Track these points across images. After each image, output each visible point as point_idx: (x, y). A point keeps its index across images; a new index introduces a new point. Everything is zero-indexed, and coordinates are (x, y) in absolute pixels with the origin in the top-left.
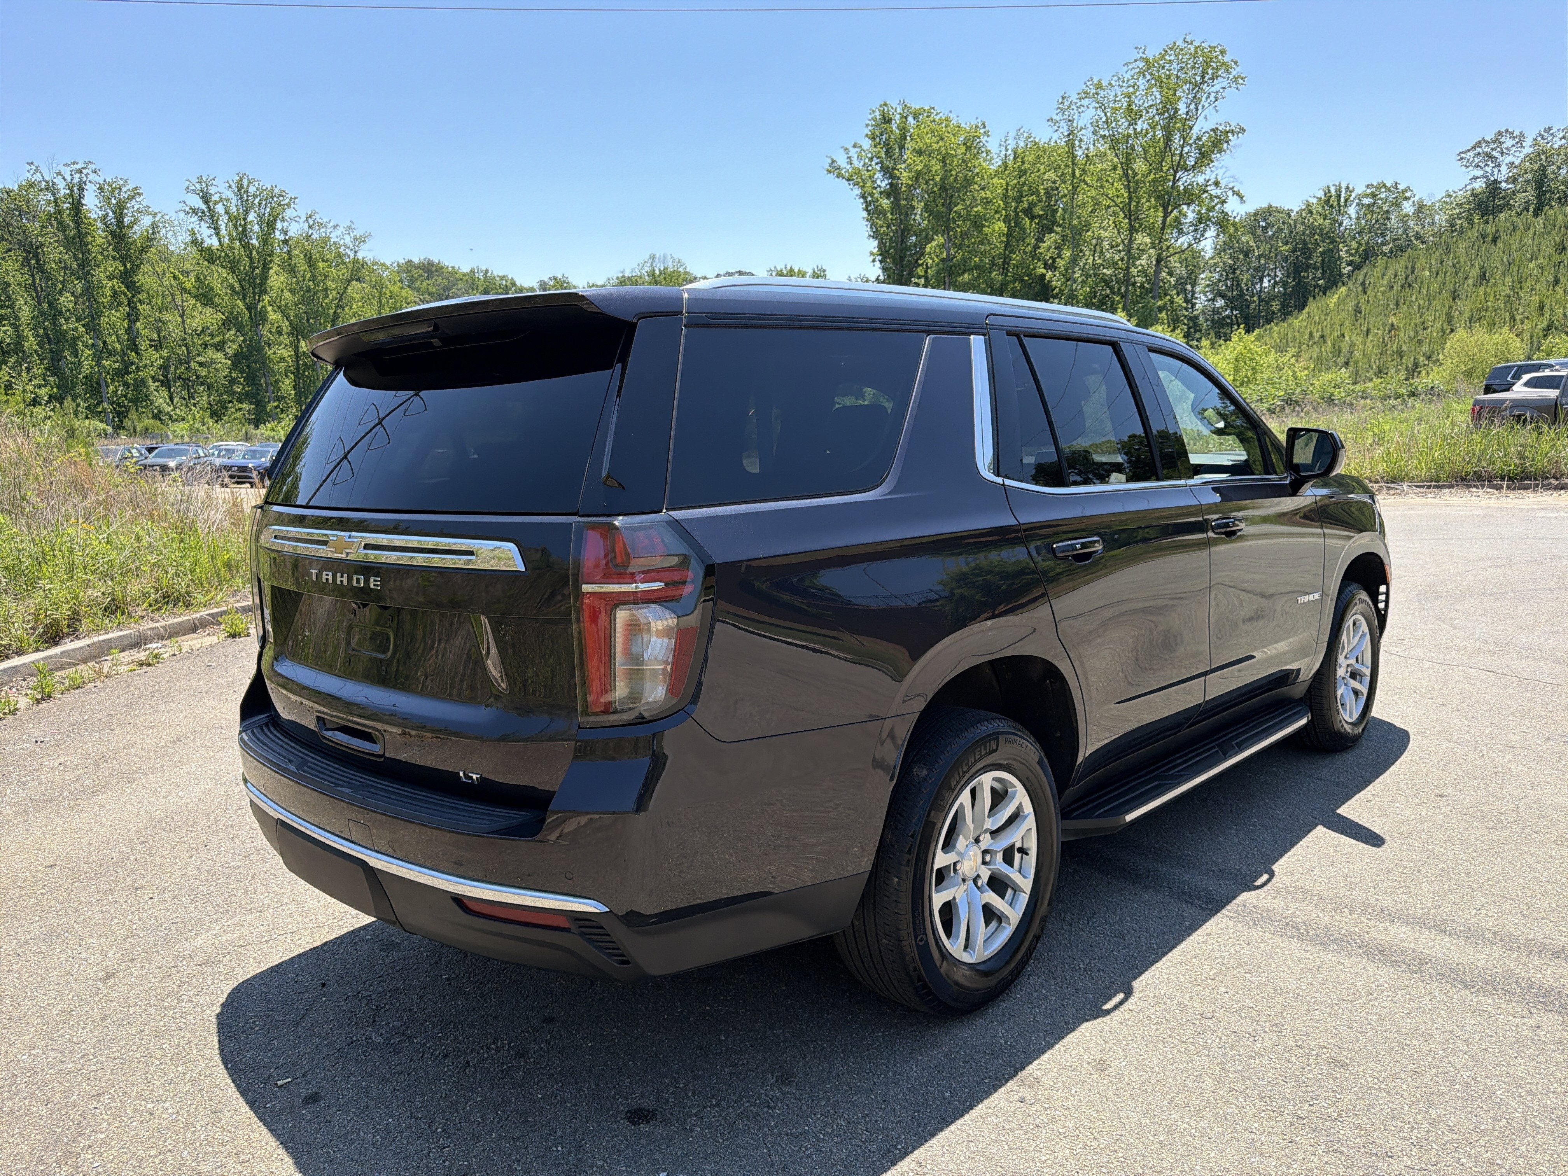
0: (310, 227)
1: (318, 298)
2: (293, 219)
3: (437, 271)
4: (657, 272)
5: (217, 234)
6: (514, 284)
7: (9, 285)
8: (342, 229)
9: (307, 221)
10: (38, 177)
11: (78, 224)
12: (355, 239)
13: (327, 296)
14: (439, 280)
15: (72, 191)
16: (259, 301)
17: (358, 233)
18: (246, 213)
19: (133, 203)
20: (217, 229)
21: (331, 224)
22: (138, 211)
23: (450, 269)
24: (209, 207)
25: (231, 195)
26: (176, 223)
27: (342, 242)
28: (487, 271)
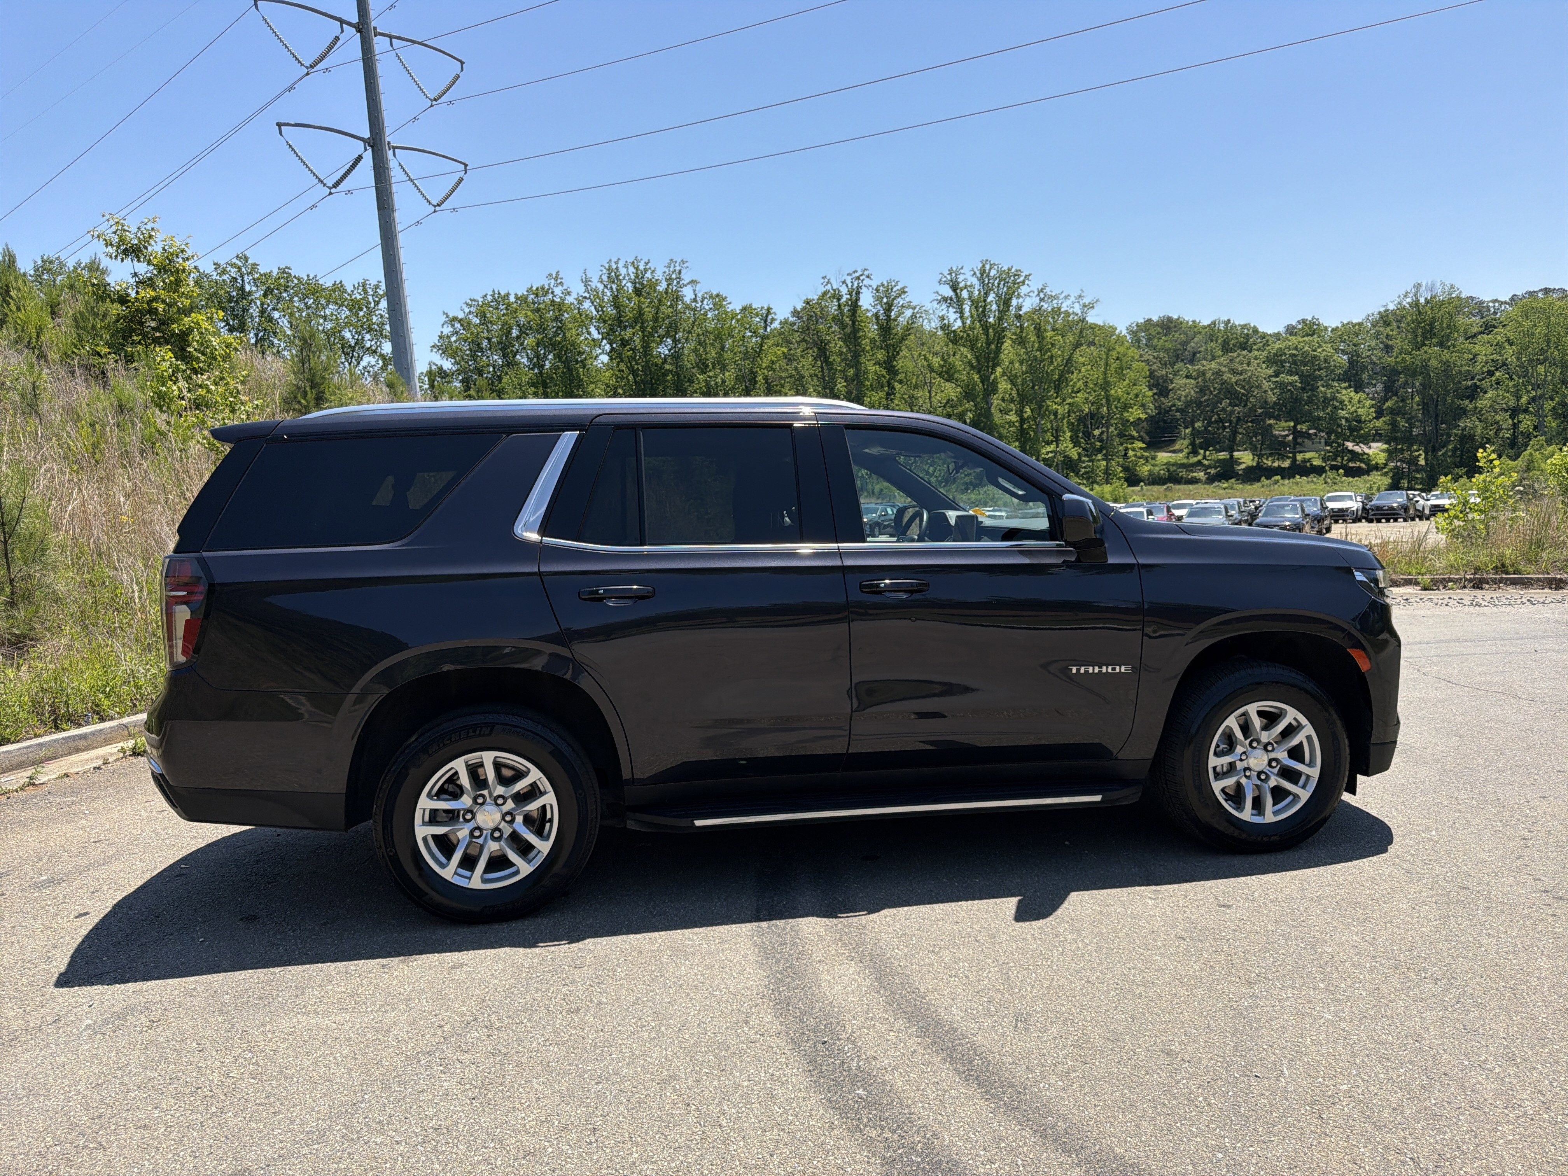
0: (1042, 300)
1: (1044, 365)
2: (1027, 295)
3: (1175, 327)
4: (1422, 300)
5: (961, 317)
6: (1256, 331)
7: (804, 377)
8: (1072, 299)
9: (1038, 295)
10: (829, 287)
11: (854, 323)
12: (1084, 306)
13: (1052, 363)
14: (1177, 335)
15: (851, 295)
16: (992, 373)
17: (1086, 301)
18: (987, 294)
19: (899, 299)
20: (961, 313)
21: (1063, 295)
22: (903, 306)
23: (1190, 323)
24: (956, 294)
25: (975, 281)
26: (931, 311)
27: (1071, 311)
28: (1229, 321)
